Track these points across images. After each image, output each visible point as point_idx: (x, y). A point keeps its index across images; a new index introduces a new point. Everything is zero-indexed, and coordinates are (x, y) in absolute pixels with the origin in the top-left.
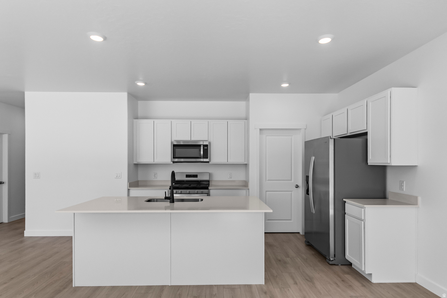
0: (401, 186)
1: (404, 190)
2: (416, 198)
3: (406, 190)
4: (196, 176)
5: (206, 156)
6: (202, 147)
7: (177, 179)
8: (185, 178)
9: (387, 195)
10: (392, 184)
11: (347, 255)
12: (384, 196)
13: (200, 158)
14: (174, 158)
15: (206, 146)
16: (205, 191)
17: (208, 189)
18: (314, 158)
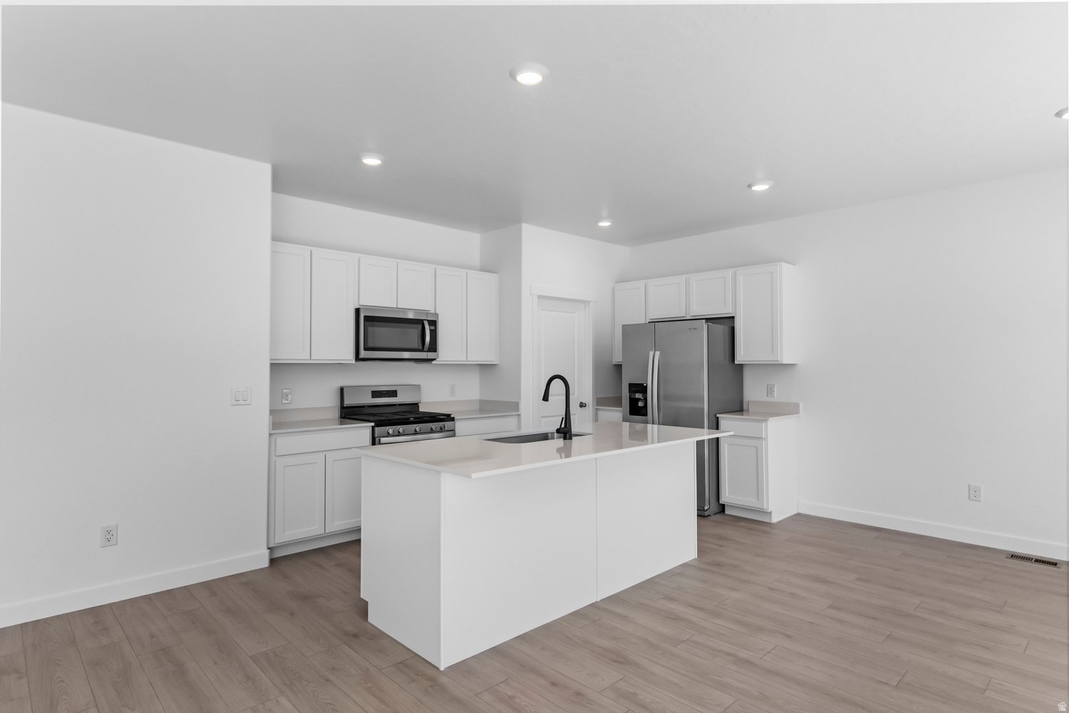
0: (770, 391)
1: (776, 396)
2: (798, 405)
3: (777, 396)
4: (393, 394)
5: (433, 347)
6: (427, 327)
7: (347, 402)
8: (368, 400)
9: (745, 407)
10: (753, 391)
11: (726, 497)
12: (738, 408)
13: (422, 350)
14: (366, 349)
15: (433, 323)
16: (448, 425)
17: (453, 419)
18: (658, 353)
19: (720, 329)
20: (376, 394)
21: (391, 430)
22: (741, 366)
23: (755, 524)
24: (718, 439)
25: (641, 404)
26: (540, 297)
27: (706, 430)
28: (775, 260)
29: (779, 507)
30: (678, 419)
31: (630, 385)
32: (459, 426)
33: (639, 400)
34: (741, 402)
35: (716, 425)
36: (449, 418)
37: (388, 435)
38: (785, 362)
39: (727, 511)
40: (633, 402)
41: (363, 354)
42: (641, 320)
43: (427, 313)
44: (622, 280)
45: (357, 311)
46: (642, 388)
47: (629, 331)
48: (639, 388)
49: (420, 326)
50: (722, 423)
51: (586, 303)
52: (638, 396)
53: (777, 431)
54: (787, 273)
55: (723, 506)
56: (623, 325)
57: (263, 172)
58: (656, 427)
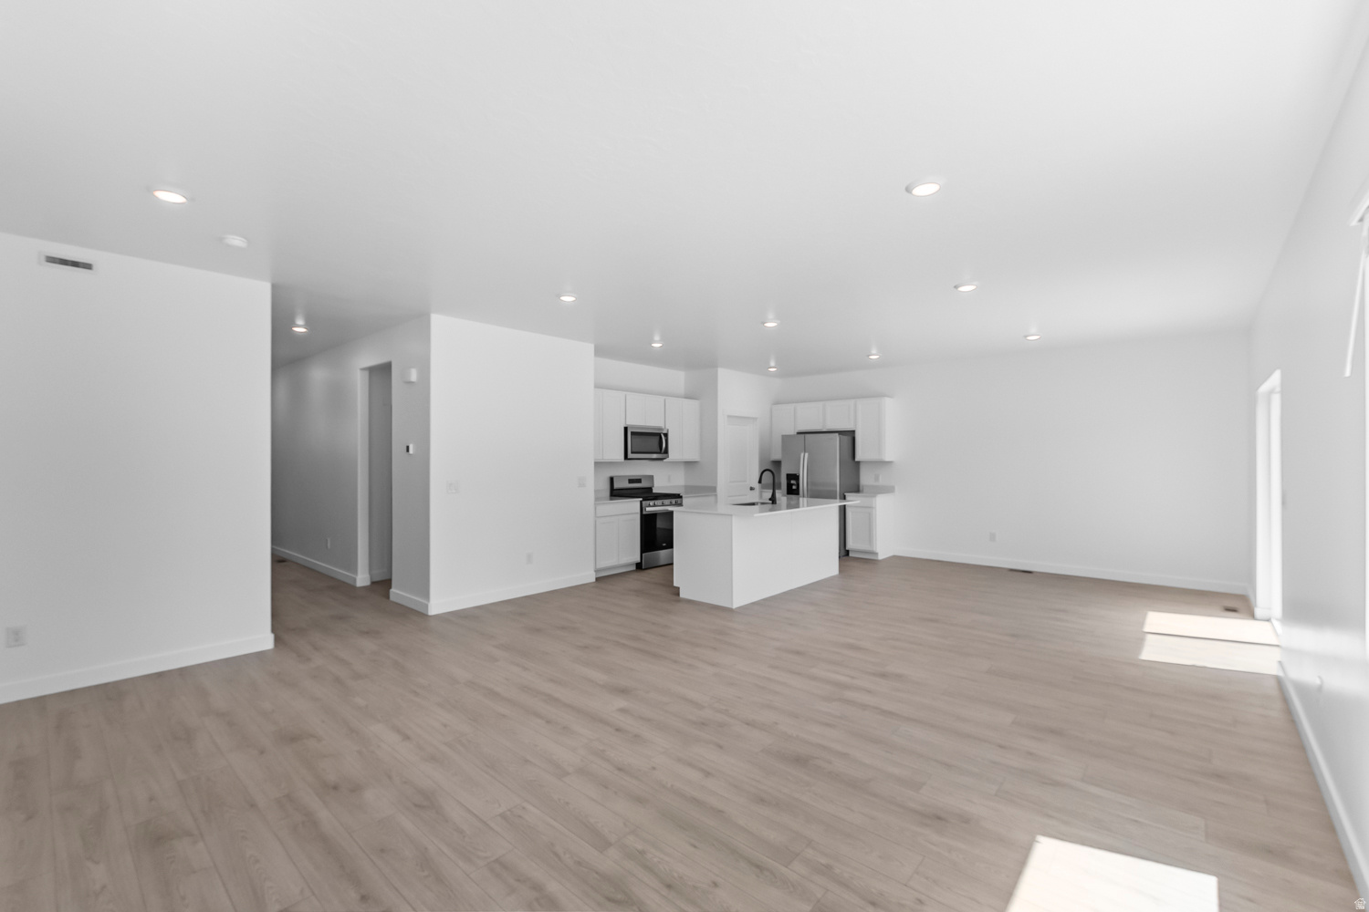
0: (877, 478)
1: (880, 482)
2: (894, 487)
3: (882, 482)
4: (639, 481)
5: (666, 451)
6: (663, 436)
7: (616, 486)
8: (627, 485)
9: (861, 488)
10: (866, 478)
11: (850, 545)
12: (857, 489)
13: (660, 453)
14: (632, 453)
15: (666, 435)
16: (679, 500)
17: (681, 497)
18: (807, 454)
19: (847, 439)
20: (631, 481)
21: (652, 503)
22: (858, 462)
23: (869, 561)
24: (845, 506)
25: (794, 487)
26: (729, 416)
27: (838, 500)
28: (881, 395)
29: (884, 550)
30: (820, 494)
31: (788, 475)
32: (685, 501)
33: (793, 484)
34: (858, 486)
35: (844, 498)
36: (678, 496)
37: (649, 506)
38: (887, 460)
39: (851, 555)
40: (789, 486)
41: (630, 455)
42: (792, 432)
43: (661, 429)
44: (777, 403)
45: (626, 429)
46: (796, 477)
47: (785, 438)
48: (793, 477)
49: (658, 437)
50: (848, 498)
51: (755, 419)
52: (793, 482)
53: (882, 504)
54: (888, 402)
55: (848, 552)
56: (783, 436)
57: (591, 347)
58: (805, 499)
